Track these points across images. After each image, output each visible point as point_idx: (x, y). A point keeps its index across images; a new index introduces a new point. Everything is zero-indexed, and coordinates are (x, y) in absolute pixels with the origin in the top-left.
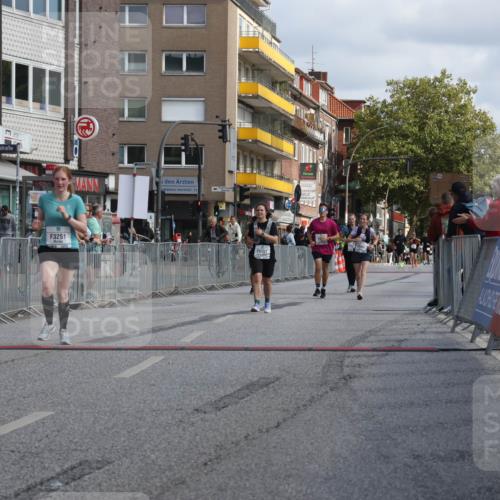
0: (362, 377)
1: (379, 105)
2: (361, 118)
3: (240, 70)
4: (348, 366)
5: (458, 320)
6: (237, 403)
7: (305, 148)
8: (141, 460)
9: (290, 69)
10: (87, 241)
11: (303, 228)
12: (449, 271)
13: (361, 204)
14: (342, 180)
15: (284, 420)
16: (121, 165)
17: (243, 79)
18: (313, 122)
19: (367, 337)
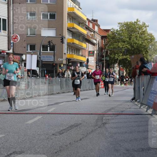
0: (109, 123)
1: (115, 31)
2: (110, 36)
3: (68, 19)
4: (104, 120)
5: (142, 104)
6: (67, 132)
7: (90, 45)
8: (34, 151)
9: (85, 19)
11: (89, 73)
12: (139, 88)
13: (109, 65)
14: (103, 57)
15: (83, 138)
16: (27, 51)
17: (69, 22)
18: (93, 37)
19: (111, 110)
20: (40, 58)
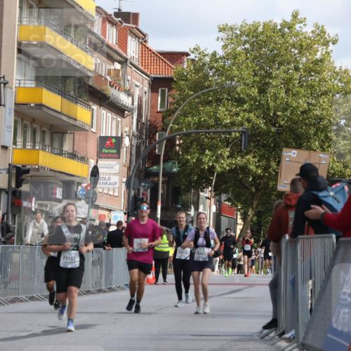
1: (207, 59)
2: (182, 77)
3: (21, 7)
7: (106, 115)
9: (90, 9)
12: (294, 283)
13: (180, 192)
14: (154, 159)
18: (118, 81)
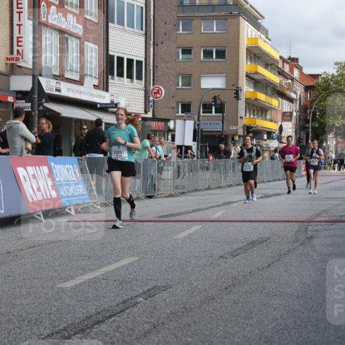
0: (318, 237)
1: (330, 77)
2: (318, 85)
3: (247, 57)
4: (310, 231)
6: (245, 253)
7: (285, 103)
8: (189, 286)
9: (277, 57)
10: (157, 159)
13: (319, 135)
15: (273, 263)
16: (177, 114)
17: (249, 63)
18: (290, 87)
19: (322, 214)
20: (198, 125)
